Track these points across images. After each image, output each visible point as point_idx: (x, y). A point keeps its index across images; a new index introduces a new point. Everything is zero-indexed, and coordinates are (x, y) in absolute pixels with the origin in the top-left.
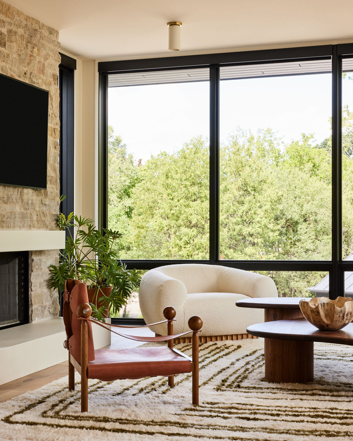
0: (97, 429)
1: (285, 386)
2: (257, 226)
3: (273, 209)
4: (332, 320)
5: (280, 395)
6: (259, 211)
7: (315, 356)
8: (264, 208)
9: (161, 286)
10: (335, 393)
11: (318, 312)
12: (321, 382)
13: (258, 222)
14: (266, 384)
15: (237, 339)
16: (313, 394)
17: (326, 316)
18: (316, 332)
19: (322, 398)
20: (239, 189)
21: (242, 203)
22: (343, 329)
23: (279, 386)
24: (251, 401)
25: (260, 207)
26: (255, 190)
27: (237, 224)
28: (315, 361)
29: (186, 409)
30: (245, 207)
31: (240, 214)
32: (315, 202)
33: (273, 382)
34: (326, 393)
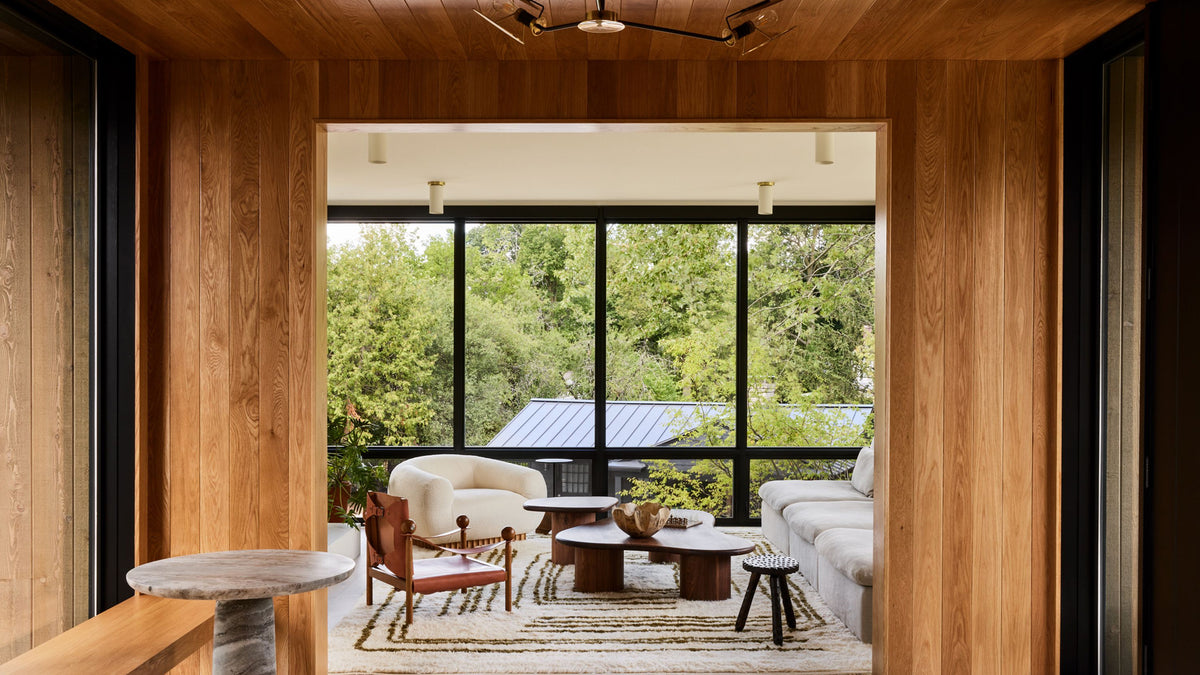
0: (459, 651)
1: (601, 595)
2: (401, 364)
3: (423, 339)
4: (646, 528)
5: (605, 605)
6: (404, 342)
7: (625, 560)
8: (412, 338)
9: (427, 485)
10: (655, 601)
11: (634, 520)
12: (632, 589)
13: (403, 358)
14: (580, 595)
15: (520, 539)
16: (636, 603)
17: (641, 523)
18: (628, 539)
19: (645, 606)
20: (377, 311)
21: (380, 330)
22: (653, 536)
23: (596, 596)
24: (585, 614)
25: (407, 336)
26: (397, 313)
27: (374, 359)
28: (625, 565)
29: (527, 626)
30: (384, 337)
31: (378, 346)
32: (478, 330)
33: (587, 592)
34: (647, 601)
